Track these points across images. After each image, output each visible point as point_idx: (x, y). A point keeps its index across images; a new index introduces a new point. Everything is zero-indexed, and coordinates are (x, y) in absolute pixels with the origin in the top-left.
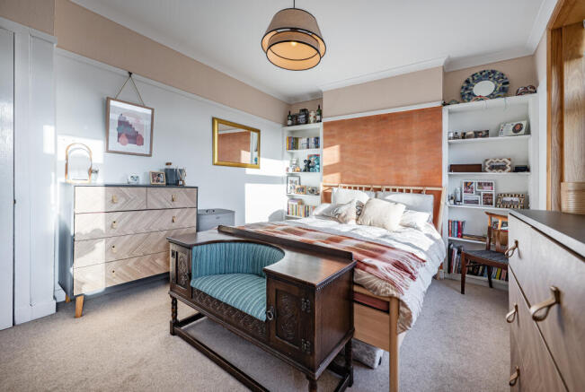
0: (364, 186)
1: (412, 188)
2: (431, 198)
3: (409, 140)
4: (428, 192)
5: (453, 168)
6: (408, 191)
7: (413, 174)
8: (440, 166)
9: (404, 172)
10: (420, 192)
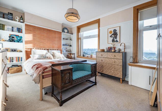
0: (43, 49)
1: (56, 49)
2: (60, 51)
3: (55, 38)
4: (60, 50)
5: (63, 45)
6: (55, 50)
7: (56, 46)
8: (61, 44)
9: (54, 45)
10: (58, 50)
